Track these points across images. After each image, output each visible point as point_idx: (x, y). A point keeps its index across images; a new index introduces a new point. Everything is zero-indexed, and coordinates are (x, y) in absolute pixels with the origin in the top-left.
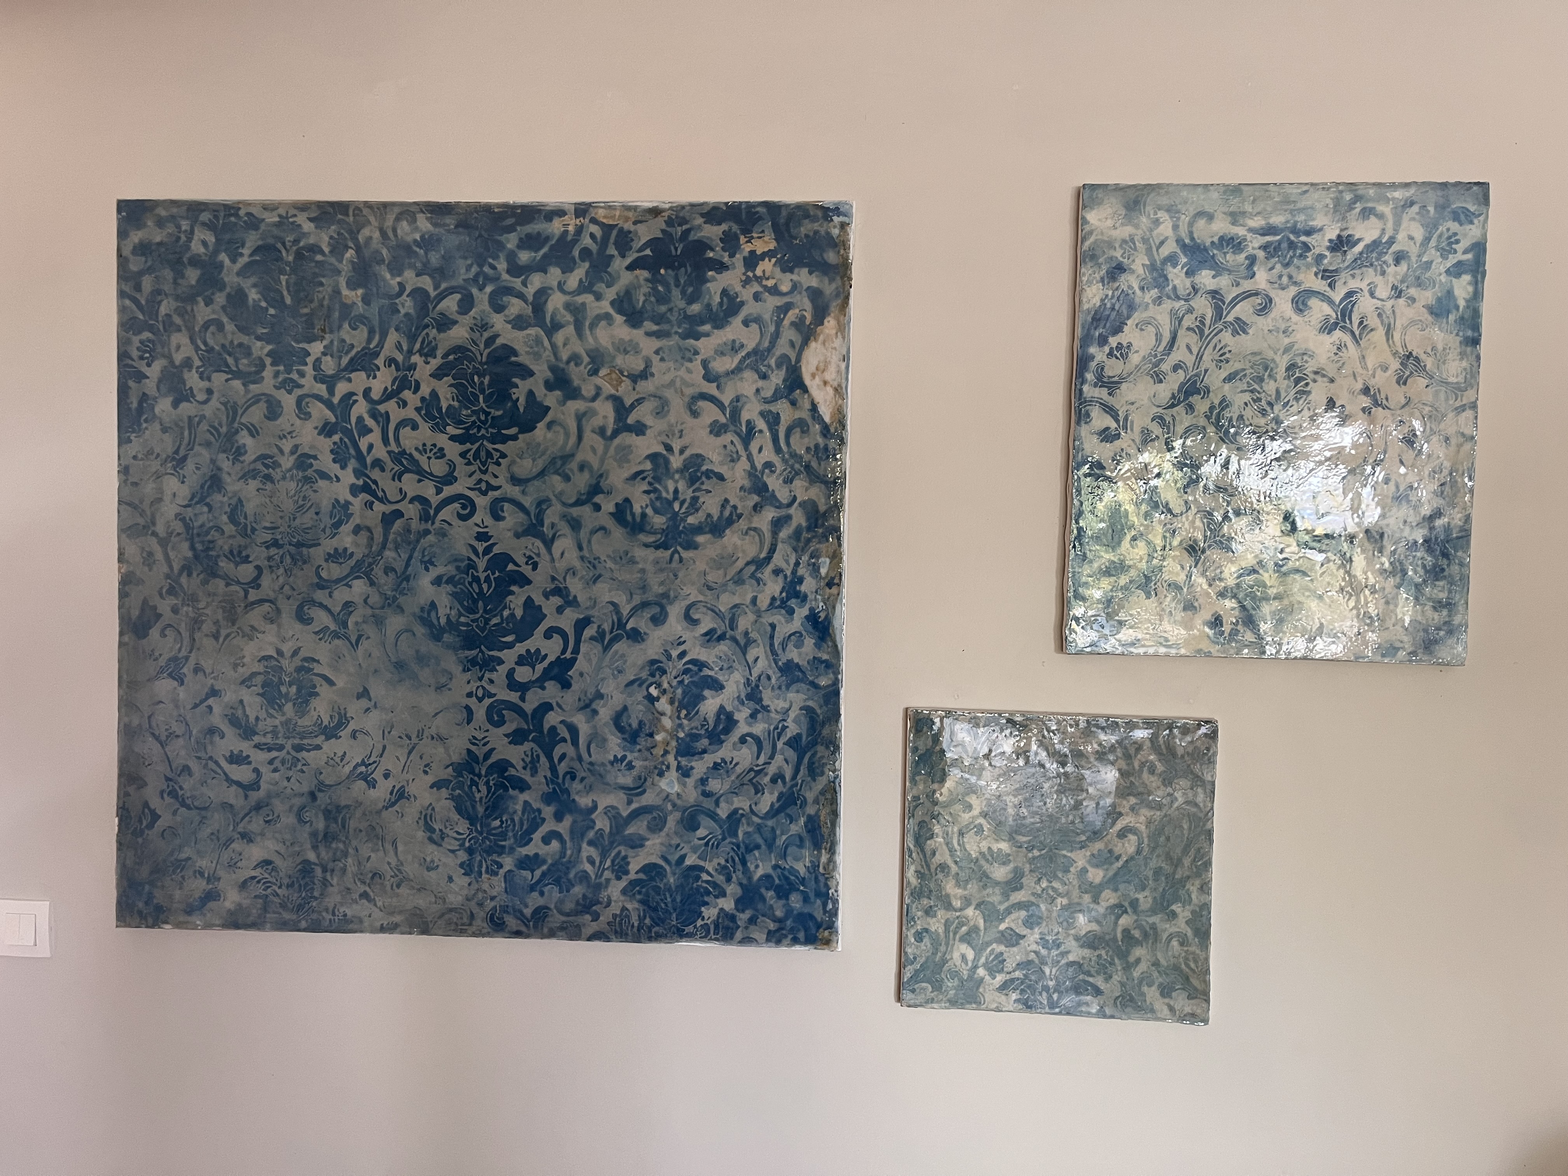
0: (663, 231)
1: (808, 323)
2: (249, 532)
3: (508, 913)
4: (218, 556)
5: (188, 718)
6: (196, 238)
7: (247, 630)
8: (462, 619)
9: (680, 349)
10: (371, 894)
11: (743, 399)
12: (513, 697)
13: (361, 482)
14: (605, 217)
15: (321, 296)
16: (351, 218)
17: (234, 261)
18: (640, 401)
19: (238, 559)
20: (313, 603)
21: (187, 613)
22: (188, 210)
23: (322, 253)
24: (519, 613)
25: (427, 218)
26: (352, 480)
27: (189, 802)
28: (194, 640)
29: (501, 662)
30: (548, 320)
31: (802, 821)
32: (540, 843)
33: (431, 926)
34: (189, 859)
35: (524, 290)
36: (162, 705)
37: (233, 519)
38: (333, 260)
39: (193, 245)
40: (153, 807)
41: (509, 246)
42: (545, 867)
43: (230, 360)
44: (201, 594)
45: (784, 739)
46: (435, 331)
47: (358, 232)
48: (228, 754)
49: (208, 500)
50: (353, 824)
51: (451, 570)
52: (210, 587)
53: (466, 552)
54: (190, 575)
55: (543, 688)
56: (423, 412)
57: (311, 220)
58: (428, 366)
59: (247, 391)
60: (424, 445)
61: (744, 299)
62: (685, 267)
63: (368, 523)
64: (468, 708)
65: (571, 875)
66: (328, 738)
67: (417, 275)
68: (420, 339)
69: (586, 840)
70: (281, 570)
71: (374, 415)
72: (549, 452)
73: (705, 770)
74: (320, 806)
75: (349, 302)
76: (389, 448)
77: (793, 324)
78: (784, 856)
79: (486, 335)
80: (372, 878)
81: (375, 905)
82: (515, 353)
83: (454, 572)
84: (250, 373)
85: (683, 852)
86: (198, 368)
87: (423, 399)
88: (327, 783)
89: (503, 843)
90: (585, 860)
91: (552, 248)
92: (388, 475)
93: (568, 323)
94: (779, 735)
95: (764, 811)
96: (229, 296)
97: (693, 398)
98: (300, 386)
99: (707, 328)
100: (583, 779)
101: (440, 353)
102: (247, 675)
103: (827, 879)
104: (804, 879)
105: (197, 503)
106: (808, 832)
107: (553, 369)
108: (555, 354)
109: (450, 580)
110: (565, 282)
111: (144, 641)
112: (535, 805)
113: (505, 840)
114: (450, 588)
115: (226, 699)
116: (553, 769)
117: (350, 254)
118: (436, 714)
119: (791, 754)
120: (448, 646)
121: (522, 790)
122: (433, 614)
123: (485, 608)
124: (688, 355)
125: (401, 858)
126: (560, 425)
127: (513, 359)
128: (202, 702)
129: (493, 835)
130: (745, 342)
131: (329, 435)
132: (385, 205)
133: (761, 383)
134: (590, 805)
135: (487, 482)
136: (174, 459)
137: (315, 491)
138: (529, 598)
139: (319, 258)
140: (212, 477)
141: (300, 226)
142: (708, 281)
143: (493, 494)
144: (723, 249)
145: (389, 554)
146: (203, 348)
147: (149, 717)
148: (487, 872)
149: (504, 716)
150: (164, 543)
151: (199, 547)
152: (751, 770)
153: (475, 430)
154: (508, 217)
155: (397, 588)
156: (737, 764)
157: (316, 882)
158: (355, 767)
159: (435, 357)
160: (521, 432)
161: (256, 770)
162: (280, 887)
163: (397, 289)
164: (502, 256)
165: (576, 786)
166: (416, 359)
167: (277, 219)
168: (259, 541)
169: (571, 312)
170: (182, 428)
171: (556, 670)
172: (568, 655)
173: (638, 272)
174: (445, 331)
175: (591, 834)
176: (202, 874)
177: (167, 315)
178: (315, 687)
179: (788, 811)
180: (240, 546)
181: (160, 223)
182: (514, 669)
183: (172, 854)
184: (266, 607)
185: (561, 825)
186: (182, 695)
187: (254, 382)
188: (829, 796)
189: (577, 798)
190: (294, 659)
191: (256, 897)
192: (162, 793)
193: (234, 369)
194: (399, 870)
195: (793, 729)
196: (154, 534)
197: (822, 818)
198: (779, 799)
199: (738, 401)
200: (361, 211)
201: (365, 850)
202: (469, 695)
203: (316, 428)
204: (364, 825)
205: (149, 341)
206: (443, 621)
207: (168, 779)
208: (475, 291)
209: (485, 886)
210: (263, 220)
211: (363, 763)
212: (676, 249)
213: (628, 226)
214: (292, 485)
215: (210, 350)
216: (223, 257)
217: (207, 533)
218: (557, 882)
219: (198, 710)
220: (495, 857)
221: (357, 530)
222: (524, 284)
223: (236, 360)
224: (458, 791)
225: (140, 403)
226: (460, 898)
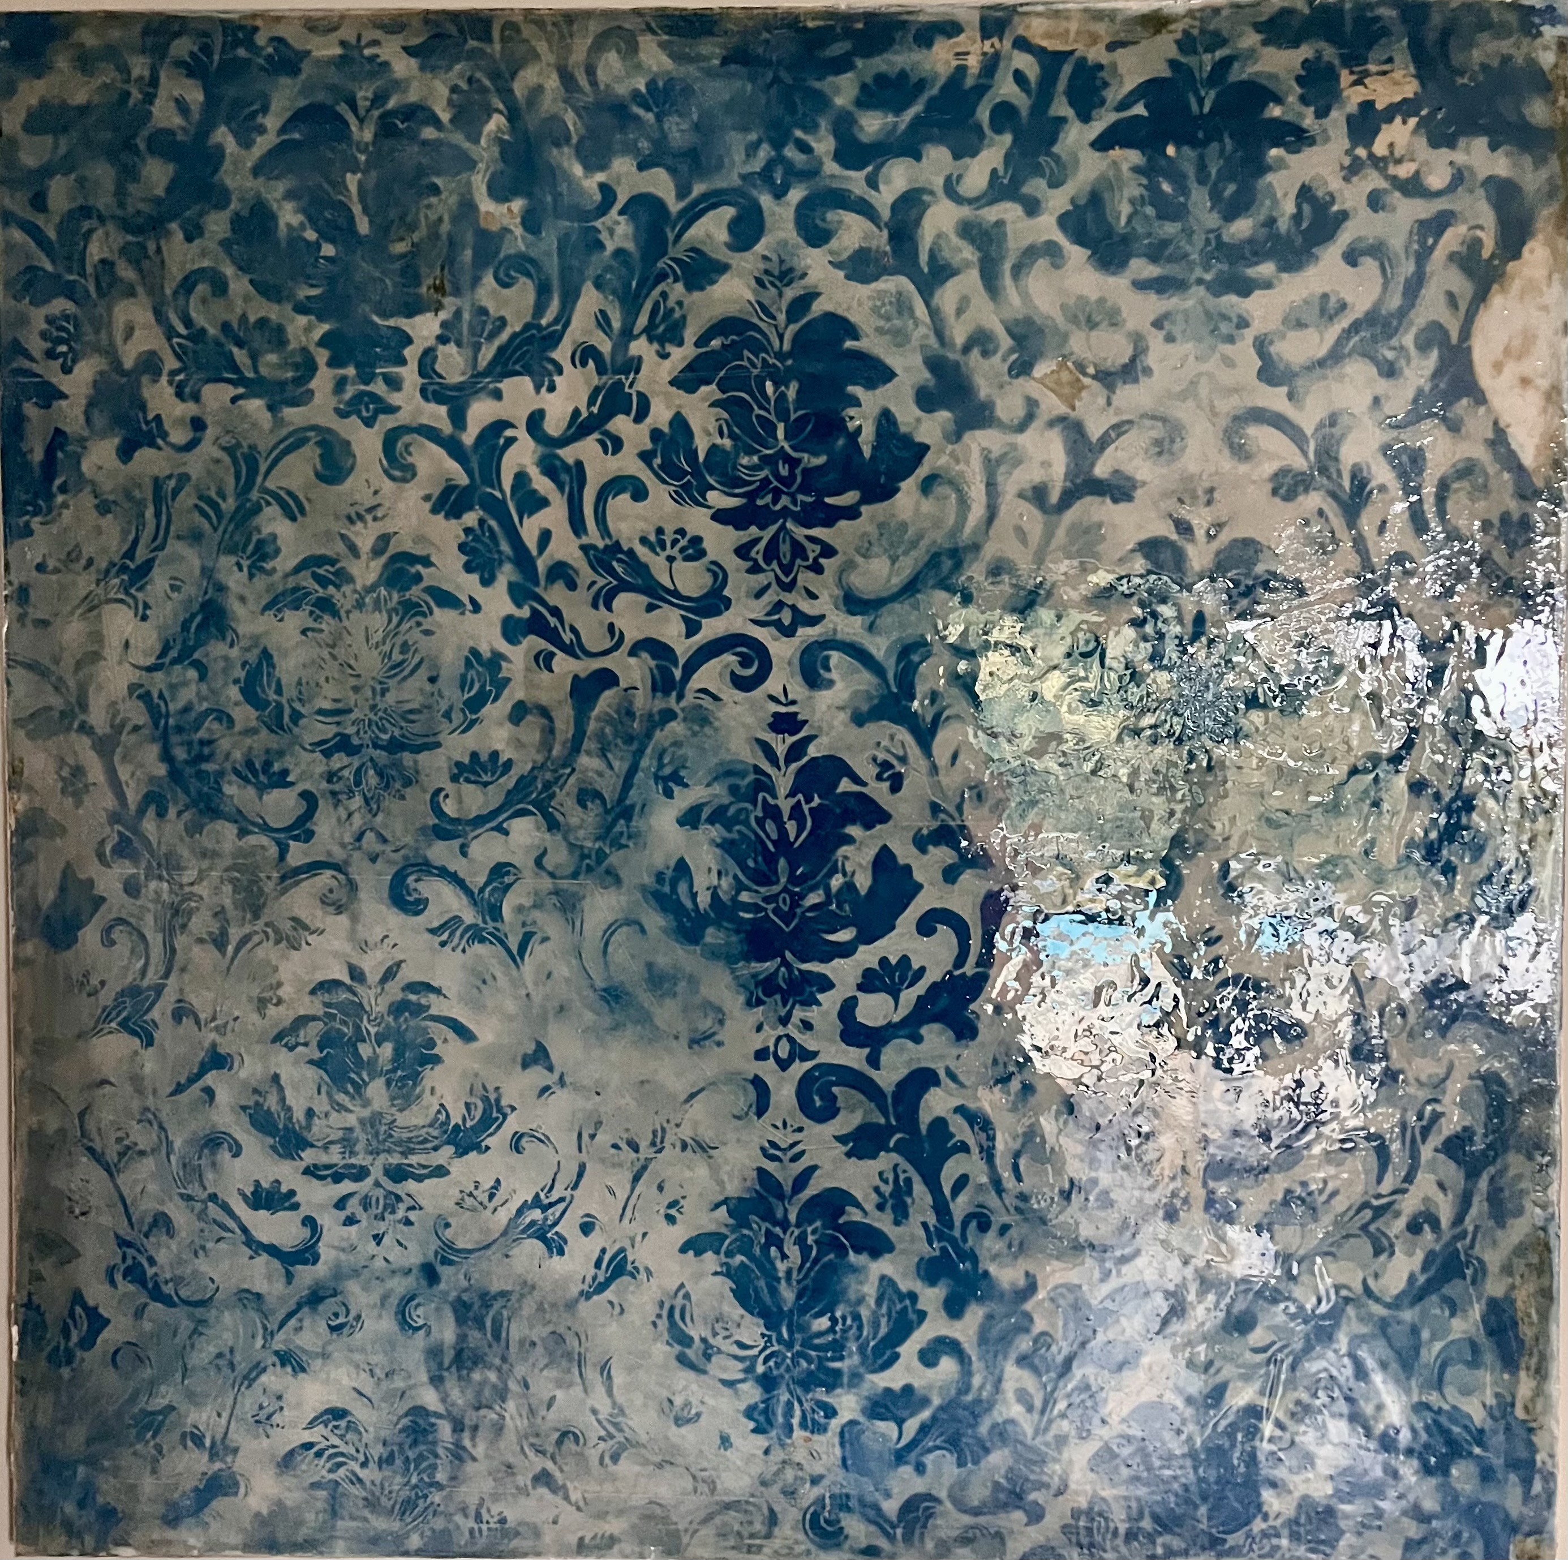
0: (1173, 64)
1: (1486, 254)
2: (286, 719)
3: (849, 1509)
4: (221, 774)
5: (163, 1116)
6: (162, 93)
7: (287, 926)
8: (745, 897)
9: (1208, 314)
10: (557, 1474)
11: (1344, 420)
12: (854, 1057)
13: (525, 613)
14: (1048, 36)
15: (433, 217)
16: (498, 46)
17: (246, 143)
18: (1119, 429)
19: (263, 778)
20: (426, 868)
21: (158, 893)
22: (146, 32)
23: (437, 123)
24: (863, 882)
25: (662, 45)
26: (509, 608)
27: (168, 1289)
28: (173, 951)
29: (826, 984)
30: (924, 258)
31: (1476, 1311)
32: (916, 1363)
33: (685, 1539)
34: (171, 1408)
35: (871, 195)
36: (108, 1088)
37: (250, 694)
38: (458, 138)
39: (155, 110)
40: (91, 1303)
41: (839, 101)
42: (926, 1414)
43: (240, 356)
44: (186, 853)
45: (1435, 1140)
46: (679, 287)
47: (513, 75)
48: (248, 1191)
49: (196, 655)
50: (516, 1331)
51: (719, 792)
52: (206, 841)
53: (750, 756)
54: (161, 814)
55: (918, 1039)
56: (657, 461)
57: (409, 51)
58: (667, 363)
59: (279, 422)
60: (660, 531)
61: (1347, 206)
62: (1221, 141)
63: (544, 698)
64: (758, 1083)
65: (983, 1429)
66: (462, 1151)
67: (641, 167)
68: (648, 306)
69: (1013, 1356)
70: (357, 801)
71: (551, 468)
72: (924, 544)
73: (1265, 1207)
74: (446, 1293)
75: (494, 228)
76: (585, 540)
77: (1452, 257)
78: (1439, 1384)
79: (790, 293)
80: (559, 1442)
81: (567, 1498)
82: (852, 331)
83: (726, 800)
84: (282, 384)
85: (1219, 1379)
86: (173, 373)
87: (656, 435)
88: (460, 1245)
89: (837, 1365)
90: (1010, 1396)
91: (931, 105)
92: (581, 595)
93: (968, 264)
94: (1425, 1131)
95: (1395, 1292)
96: (236, 220)
97: (1236, 418)
98: (393, 410)
99: (1266, 269)
100: (1004, 1229)
101: (690, 334)
102: (287, 1023)
103: (1531, 1430)
104: (1481, 1431)
105: (174, 662)
106: (1490, 1333)
107: (935, 364)
108: (940, 334)
109: (718, 816)
110: (960, 177)
111: (69, 954)
112: (904, 1286)
113: (841, 1358)
114: (716, 832)
115: (243, 1074)
116: (941, 1209)
117: (496, 123)
118: (692, 1096)
119: (1451, 1171)
120: (714, 954)
121: (875, 1254)
122: (682, 888)
123: (792, 869)
124: (1225, 328)
125: (620, 1399)
126: (951, 483)
127: (849, 344)
128: (192, 1080)
129: (816, 1348)
130: (1349, 299)
131: (455, 513)
132: (570, 18)
133: (1382, 386)
134: (1022, 1282)
135: (794, 608)
136: (124, 569)
137: (428, 633)
138: (885, 848)
139: (429, 133)
140: (205, 606)
141: (386, 64)
142: (1269, 169)
143: (806, 634)
144: (1304, 100)
145: (588, 762)
146: (182, 330)
147: (82, 1115)
148: (803, 1425)
149: (835, 1098)
150: (105, 747)
151: (180, 754)
152: (1365, 1205)
153: (769, 498)
154: (835, 39)
155: (605, 833)
156: (1334, 1194)
157: (441, 1451)
158: (520, 1212)
159: (680, 343)
160: (866, 500)
161: (309, 1221)
162: (364, 1465)
163: (598, 197)
164: (824, 124)
165: (990, 1243)
166: (640, 347)
167: (338, 51)
168: (308, 739)
169: (972, 241)
170: (141, 504)
171: (944, 1001)
172: (969, 969)
173: (1116, 153)
174: (702, 289)
175: (1024, 1344)
176: (198, 1440)
177: (103, 261)
178: (431, 1044)
179: (1447, 1290)
180: (268, 751)
181: (85, 62)
182: (854, 998)
183: (133, 1398)
184: (326, 878)
185: (958, 1325)
186: (149, 1067)
187: (295, 403)
188: (1535, 1260)
189: (993, 1269)
190: (388, 986)
191: (315, 1486)
192: (110, 1272)
193: (250, 375)
194: (616, 1425)
195: (1454, 1121)
196: (85, 729)
197: (1519, 1304)
198: (1425, 1267)
199: (1333, 424)
200: (518, 31)
201: (543, 1384)
202: (761, 1055)
203: (427, 498)
204: (539, 1332)
205: (67, 318)
206: (704, 900)
207: (123, 1243)
208: (765, 200)
209: (800, 1455)
210: (308, 53)
211: (536, 1202)
212: (1201, 101)
213: (1097, 54)
214: (378, 621)
215: (198, 335)
216: (223, 136)
217: (197, 726)
218: (953, 1443)
219: (184, 1098)
220: (820, 1394)
221: (519, 713)
222: (872, 182)
223: (254, 357)
224: (739, 1258)
225: (50, 451)
226: (746, 1481)
